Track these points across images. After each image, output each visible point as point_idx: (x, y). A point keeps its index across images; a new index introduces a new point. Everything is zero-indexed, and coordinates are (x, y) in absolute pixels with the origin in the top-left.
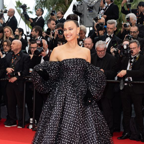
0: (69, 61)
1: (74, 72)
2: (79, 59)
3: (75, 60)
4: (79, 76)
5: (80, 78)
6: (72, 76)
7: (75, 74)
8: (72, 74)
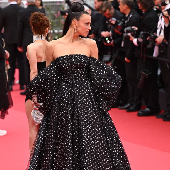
0: (62, 59)
1: (69, 71)
2: (74, 55)
3: (68, 56)
4: (77, 76)
5: (78, 78)
6: (68, 76)
7: (71, 74)
8: (68, 74)
